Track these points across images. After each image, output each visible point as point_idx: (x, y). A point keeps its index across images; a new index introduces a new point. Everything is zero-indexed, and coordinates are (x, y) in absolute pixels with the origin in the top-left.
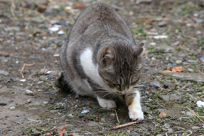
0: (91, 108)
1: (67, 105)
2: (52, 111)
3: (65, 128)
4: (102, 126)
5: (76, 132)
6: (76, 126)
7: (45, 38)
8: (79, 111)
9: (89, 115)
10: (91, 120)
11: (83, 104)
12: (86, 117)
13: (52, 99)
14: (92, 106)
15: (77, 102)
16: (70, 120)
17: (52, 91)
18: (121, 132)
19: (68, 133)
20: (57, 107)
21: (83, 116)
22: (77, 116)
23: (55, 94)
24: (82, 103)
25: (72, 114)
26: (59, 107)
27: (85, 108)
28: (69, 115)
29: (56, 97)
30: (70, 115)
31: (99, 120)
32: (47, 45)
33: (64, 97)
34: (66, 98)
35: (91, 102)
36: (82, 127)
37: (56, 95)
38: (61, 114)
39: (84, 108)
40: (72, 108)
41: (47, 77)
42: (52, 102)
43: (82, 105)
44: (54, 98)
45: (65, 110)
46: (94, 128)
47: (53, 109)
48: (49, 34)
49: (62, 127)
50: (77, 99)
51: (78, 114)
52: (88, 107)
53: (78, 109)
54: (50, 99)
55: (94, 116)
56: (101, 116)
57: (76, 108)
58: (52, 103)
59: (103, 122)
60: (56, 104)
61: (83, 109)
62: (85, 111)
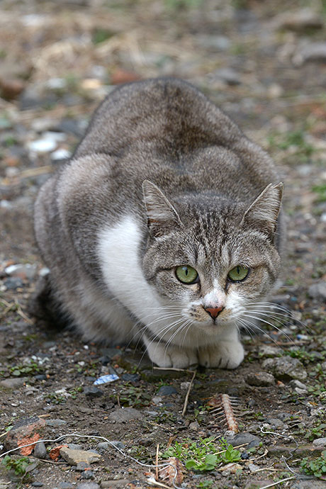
0: (125, 368)
1: (55, 362)
2: (9, 383)
3: (40, 431)
4: (154, 419)
5: (74, 442)
6: (74, 422)
7: (11, 171)
8: (89, 378)
9: (118, 389)
10: (122, 405)
11: (102, 359)
12: (107, 395)
13: (12, 347)
14: (128, 361)
15: (85, 352)
16: (59, 407)
17: (15, 323)
18: (208, 436)
19: (47, 444)
20: (23, 370)
21: (99, 393)
22: (80, 395)
23: (21, 332)
24: (100, 355)
25: (68, 389)
26: (28, 370)
27: (107, 370)
28: (57, 392)
29: (26, 340)
30: (60, 391)
31: (146, 403)
32: (17, 191)
33: (50, 339)
34: (53, 343)
35: (128, 352)
36: (91, 424)
37: (25, 334)
38: (34, 389)
39: (103, 368)
40: (68, 371)
41: (5, 284)
42: (9, 357)
43: (100, 359)
44: (19, 344)
45: (48, 376)
46: (127, 426)
47: (11, 376)
48: (25, 161)
49: (28, 428)
50: (86, 344)
51: (85, 388)
52: (116, 366)
53: (85, 372)
54: (6, 347)
55: (131, 391)
56: (154, 391)
57: (80, 370)
58: (10, 359)
59: (157, 409)
60: (22, 362)
61: (101, 372)
62: (106, 379)
